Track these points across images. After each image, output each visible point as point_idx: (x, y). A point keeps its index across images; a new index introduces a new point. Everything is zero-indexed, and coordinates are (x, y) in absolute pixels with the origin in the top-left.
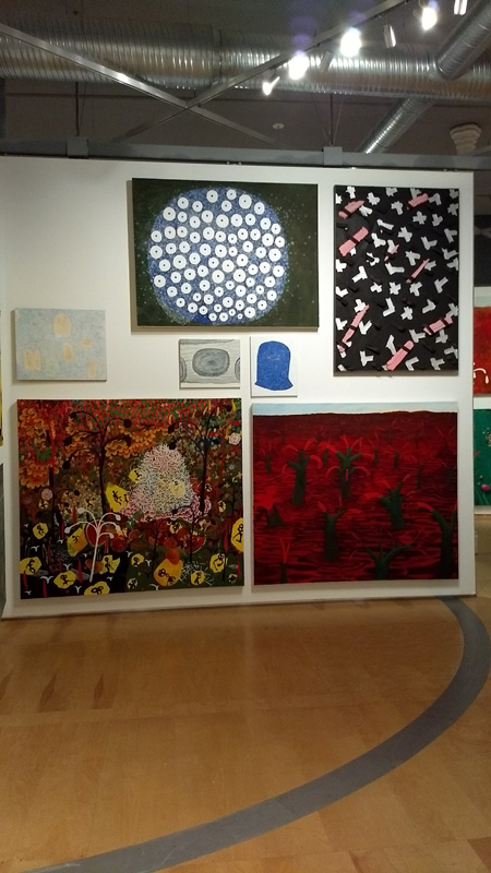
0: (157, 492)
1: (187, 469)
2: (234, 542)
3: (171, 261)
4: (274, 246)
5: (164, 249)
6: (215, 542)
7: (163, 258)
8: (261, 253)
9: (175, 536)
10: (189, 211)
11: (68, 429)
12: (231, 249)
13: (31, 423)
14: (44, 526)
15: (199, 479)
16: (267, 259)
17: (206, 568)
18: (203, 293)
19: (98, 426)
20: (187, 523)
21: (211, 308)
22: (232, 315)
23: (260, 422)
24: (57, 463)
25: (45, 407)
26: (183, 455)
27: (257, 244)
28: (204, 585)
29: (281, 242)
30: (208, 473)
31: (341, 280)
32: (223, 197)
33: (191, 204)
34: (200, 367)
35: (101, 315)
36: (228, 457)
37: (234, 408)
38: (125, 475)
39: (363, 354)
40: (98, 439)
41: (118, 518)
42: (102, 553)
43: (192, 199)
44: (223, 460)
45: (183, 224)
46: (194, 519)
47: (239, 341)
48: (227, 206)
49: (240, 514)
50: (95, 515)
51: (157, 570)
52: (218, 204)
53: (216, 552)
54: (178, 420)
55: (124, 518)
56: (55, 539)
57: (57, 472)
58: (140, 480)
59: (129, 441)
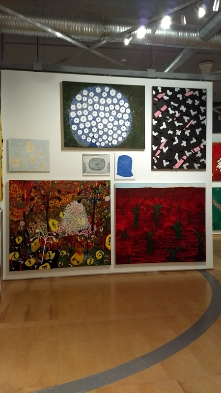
0: (72, 222)
1: (86, 212)
2: (107, 245)
3: (80, 118)
4: (125, 113)
5: (76, 113)
6: (98, 245)
7: (76, 117)
8: (119, 115)
9: (80, 243)
10: (88, 96)
11: (32, 194)
12: (106, 114)
13: (15, 191)
14: (21, 238)
15: (91, 217)
16: (122, 118)
17: (94, 257)
18: (94, 133)
19: (46, 192)
20: (85, 237)
21: (97, 140)
22: (107, 143)
23: (119, 191)
24: (27, 209)
25: (22, 184)
26: (84, 206)
27: (118, 112)
28: (93, 265)
29: (128, 111)
30: (95, 214)
31: (155, 128)
32: (103, 91)
33: (89, 93)
34: (92, 167)
35: (47, 142)
36: (104, 207)
37: (107, 185)
38: (58, 214)
39: (164, 161)
40: (46, 198)
41: (55, 234)
42: (47, 250)
43: (89, 91)
44: (102, 208)
45: (85, 102)
46: (89, 235)
47: (109, 155)
48: (105, 95)
49: (110, 233)
50: (44, 233)
51: (72, 258)
52: (101, 93)
53: (98, 250)
54: (82, 190)
55: (57, 234)
56: (26, 244)
57: (27, 213)
58: (65, 217)
59: (60, 199)
